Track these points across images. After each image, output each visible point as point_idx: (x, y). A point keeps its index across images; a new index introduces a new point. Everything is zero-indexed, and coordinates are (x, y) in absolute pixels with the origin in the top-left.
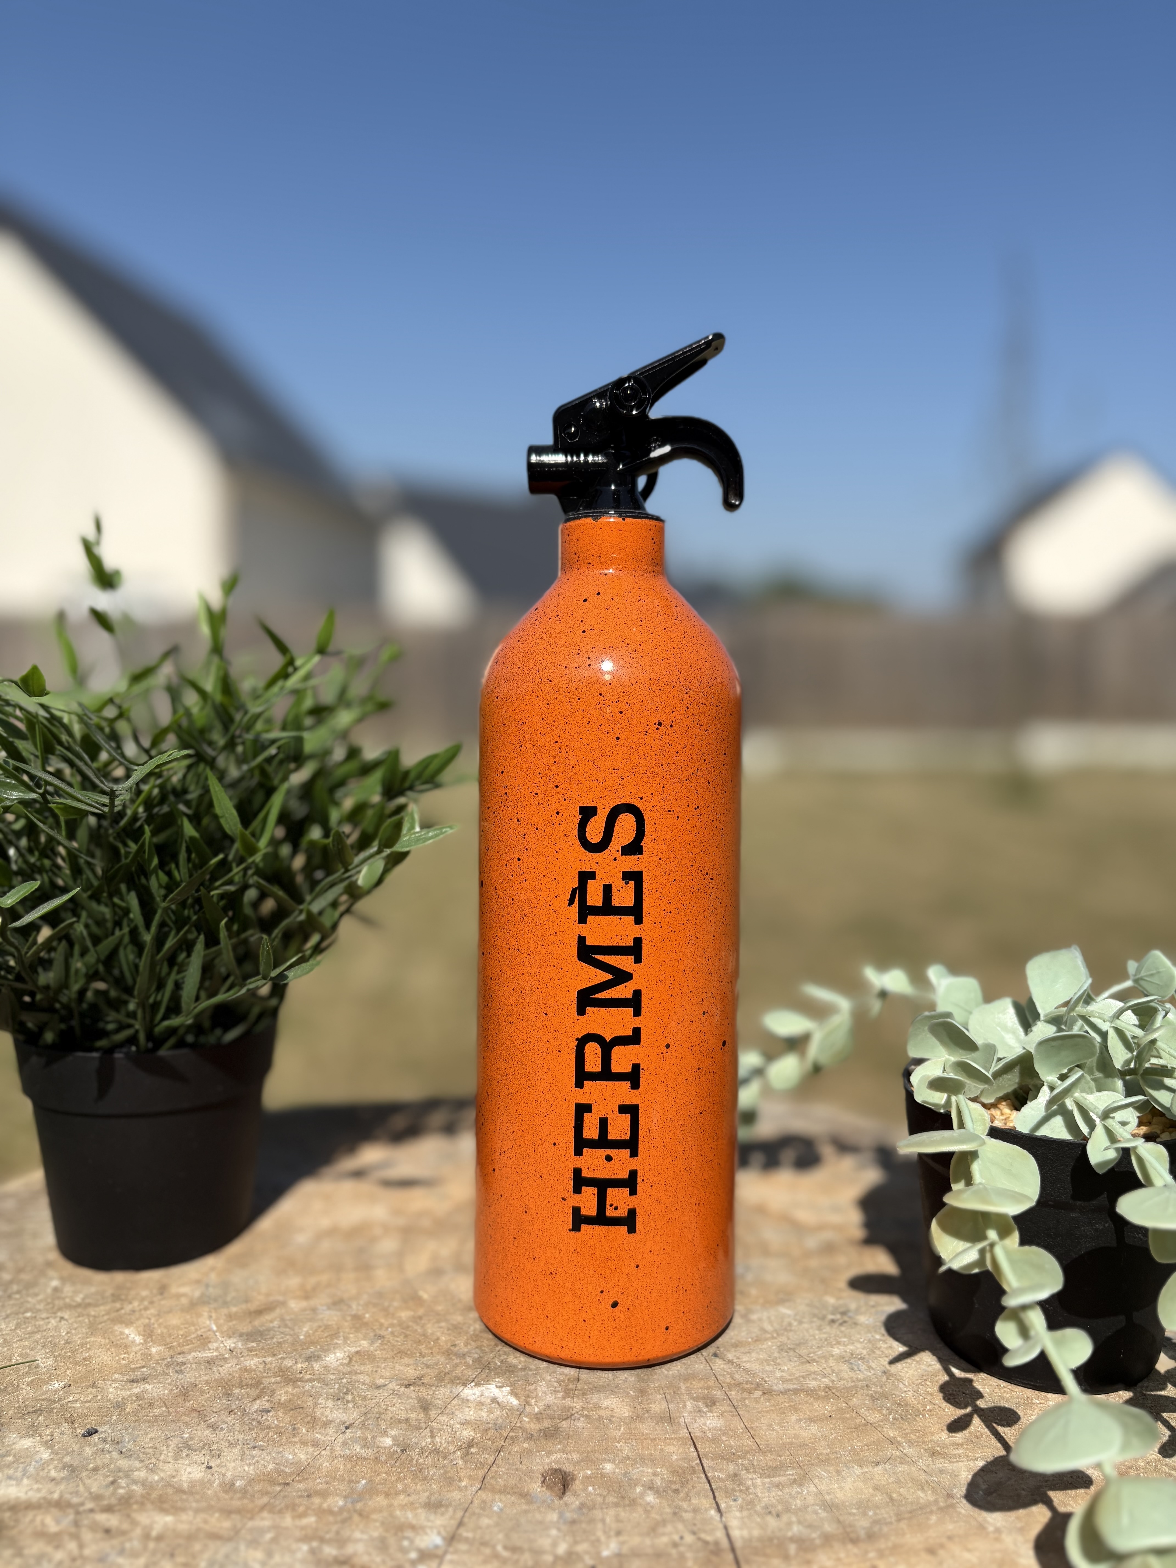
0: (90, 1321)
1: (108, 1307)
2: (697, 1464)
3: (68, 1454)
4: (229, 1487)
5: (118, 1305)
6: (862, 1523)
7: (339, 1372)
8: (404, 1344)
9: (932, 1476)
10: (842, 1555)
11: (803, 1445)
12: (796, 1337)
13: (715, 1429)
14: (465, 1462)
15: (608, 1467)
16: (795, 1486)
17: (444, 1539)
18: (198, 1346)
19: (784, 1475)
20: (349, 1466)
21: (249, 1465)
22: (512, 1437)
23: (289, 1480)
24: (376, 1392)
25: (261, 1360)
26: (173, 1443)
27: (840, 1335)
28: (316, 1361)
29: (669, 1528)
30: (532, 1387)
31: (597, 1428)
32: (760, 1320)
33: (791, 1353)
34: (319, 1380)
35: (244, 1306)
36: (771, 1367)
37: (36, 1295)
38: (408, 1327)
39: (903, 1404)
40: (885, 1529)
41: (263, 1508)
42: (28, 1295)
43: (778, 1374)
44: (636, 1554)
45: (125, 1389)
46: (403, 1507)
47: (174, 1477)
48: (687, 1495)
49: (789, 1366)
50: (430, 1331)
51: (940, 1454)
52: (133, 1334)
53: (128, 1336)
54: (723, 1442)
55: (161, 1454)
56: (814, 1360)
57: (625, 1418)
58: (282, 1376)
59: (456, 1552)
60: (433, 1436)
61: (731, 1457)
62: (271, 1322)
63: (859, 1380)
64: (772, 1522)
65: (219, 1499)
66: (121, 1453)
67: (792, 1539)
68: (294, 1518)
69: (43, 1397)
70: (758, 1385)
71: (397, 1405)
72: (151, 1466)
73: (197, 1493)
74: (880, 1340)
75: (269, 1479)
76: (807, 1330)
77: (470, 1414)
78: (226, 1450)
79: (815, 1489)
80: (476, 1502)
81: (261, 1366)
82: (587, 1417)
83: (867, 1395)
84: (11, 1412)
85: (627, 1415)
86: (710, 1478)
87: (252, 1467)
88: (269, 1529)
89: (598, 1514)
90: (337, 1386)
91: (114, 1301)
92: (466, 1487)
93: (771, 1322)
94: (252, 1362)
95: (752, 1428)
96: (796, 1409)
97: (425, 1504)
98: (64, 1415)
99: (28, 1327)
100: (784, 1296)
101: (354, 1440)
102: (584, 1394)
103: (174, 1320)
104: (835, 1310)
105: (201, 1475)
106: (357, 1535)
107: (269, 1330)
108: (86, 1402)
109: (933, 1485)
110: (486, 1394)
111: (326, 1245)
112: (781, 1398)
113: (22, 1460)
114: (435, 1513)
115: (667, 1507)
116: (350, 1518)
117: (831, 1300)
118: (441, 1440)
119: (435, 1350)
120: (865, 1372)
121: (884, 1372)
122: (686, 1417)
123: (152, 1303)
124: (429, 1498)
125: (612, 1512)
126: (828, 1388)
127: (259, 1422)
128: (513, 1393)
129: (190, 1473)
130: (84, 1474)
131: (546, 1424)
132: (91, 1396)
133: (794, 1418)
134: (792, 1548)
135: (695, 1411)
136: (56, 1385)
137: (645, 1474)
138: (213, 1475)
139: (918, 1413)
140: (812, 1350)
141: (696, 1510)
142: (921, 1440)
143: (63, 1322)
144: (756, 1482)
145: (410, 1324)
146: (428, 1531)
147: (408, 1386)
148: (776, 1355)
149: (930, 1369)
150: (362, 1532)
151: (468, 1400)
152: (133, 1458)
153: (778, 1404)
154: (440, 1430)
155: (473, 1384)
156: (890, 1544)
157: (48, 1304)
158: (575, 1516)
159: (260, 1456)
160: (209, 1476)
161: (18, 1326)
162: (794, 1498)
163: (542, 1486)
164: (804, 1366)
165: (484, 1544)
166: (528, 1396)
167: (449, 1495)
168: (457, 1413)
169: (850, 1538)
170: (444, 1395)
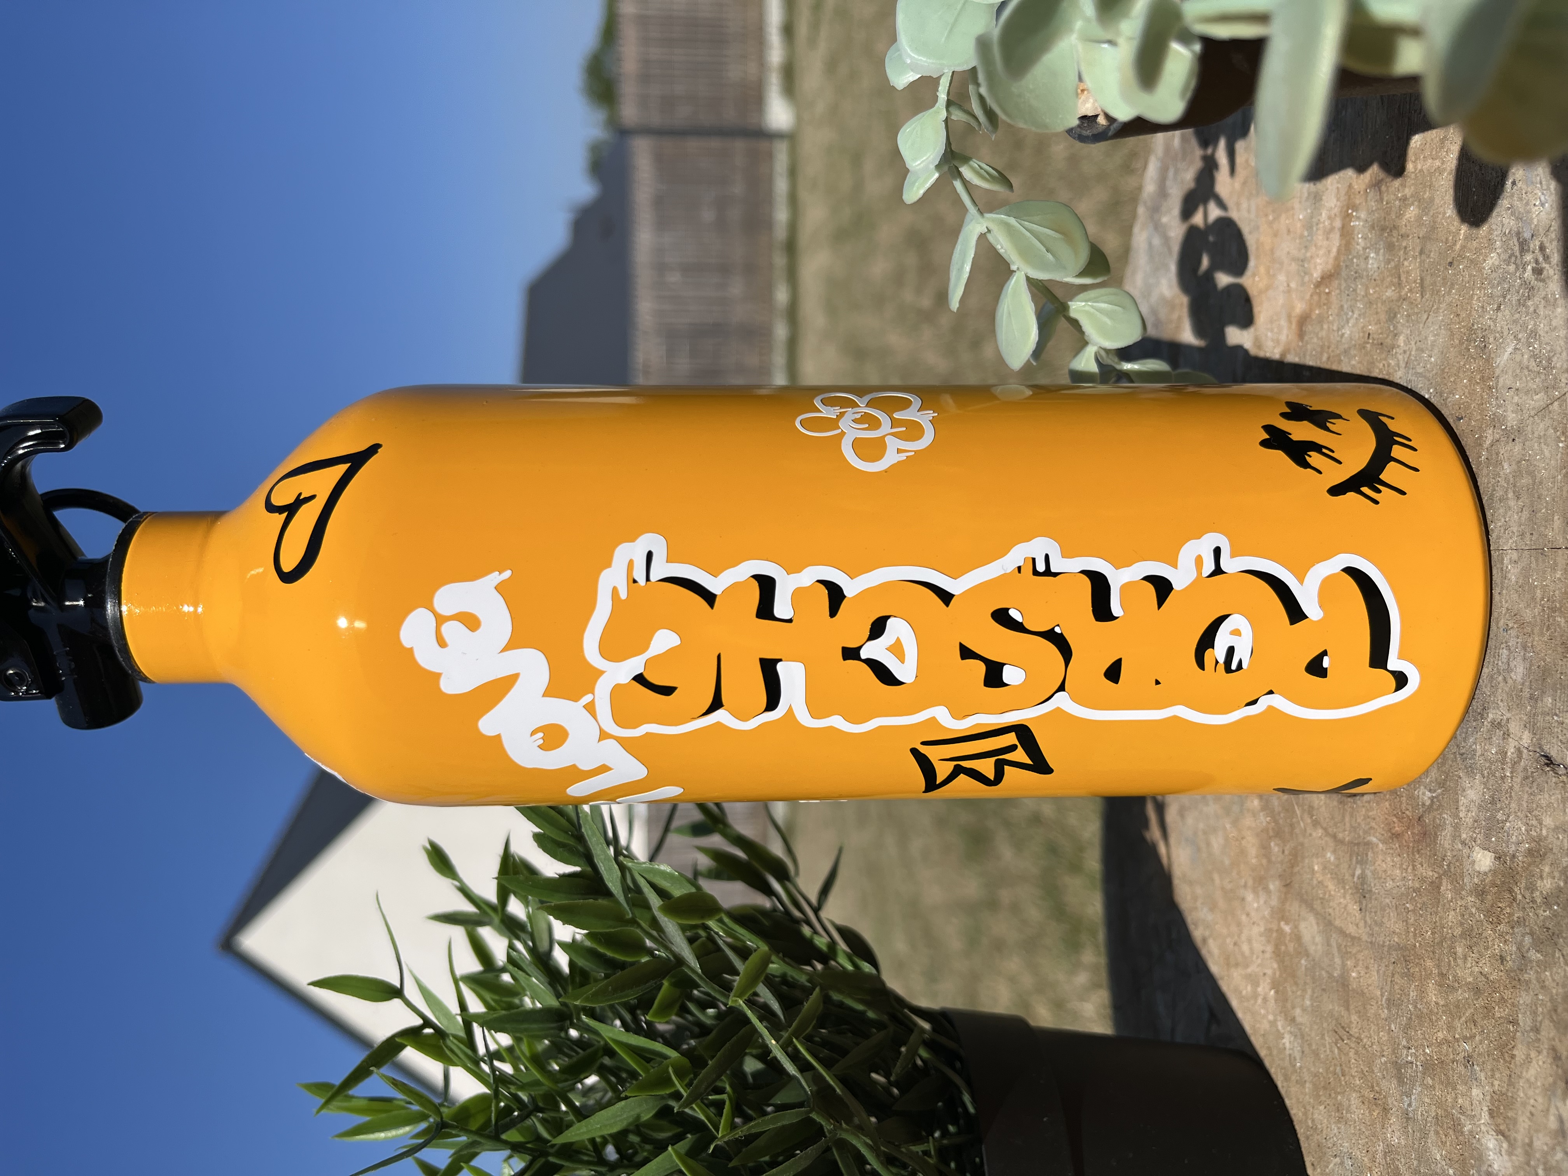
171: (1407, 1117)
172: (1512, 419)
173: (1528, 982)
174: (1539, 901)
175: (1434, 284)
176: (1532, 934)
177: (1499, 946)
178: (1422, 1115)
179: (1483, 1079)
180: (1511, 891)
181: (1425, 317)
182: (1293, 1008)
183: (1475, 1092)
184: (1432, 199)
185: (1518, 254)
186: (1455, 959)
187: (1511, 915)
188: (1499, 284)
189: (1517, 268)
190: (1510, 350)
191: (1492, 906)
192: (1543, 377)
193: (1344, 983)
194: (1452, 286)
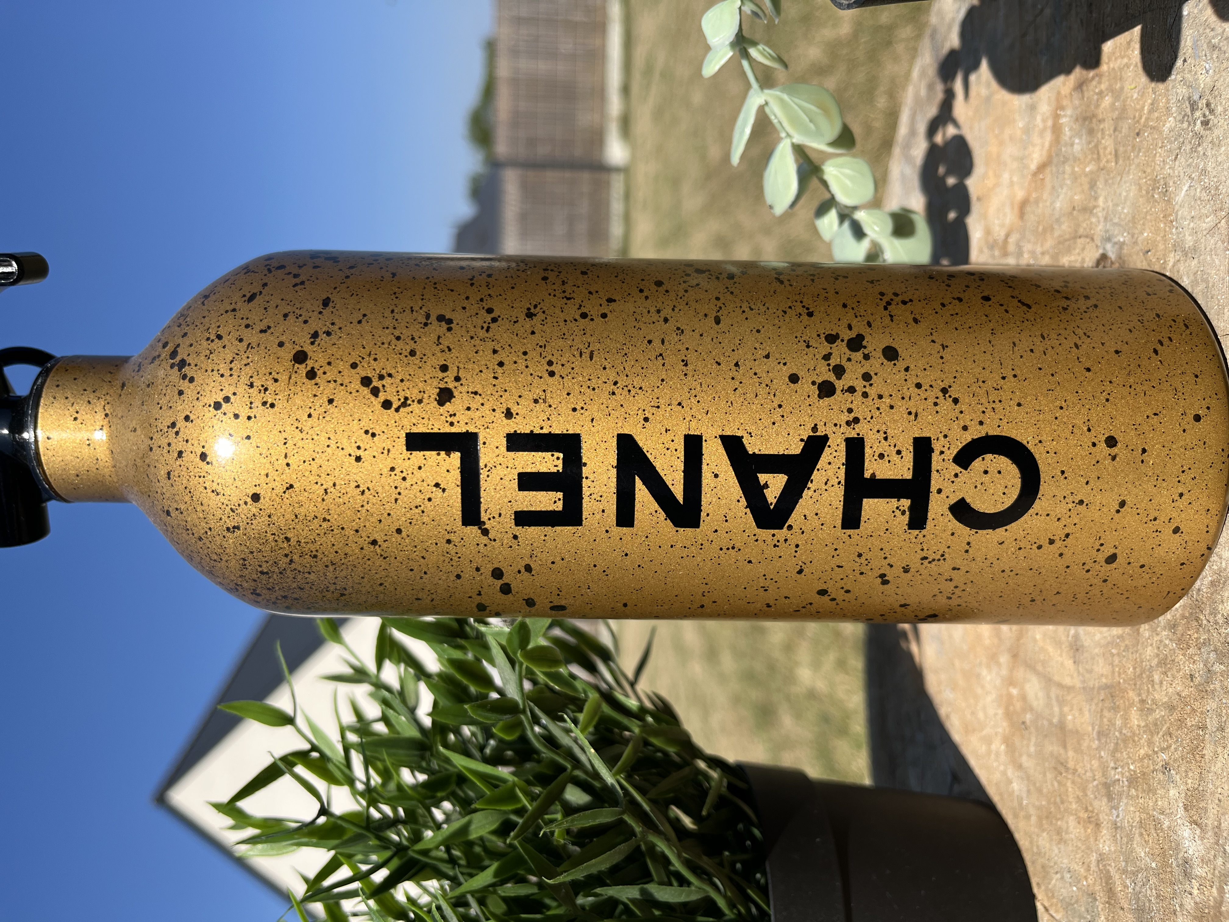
32: (1195, 232)
93: (1200, 217)
100: (1158, 190)
104: (1187, 117)
171: (1116, 827)
172: (1189, 241)
173: (1213, 691)
174: (1221, 622)
175: (1126, 151)
176: (1215, 650)
177: (1189, 667)
178: (1128, 822)
179: (1178, 780)
180: (1197, 619)
181: (1119, 178)
182: (1021, 755)
183: (1173, 792)
184: (1122, 88)
185: (1190, 113)
186: (1153, 686)
187: (1197, 639)
188: (1175, 140)
189: (1189, 124)
190: (1185, 188)
191: (1182, 635)
192: (1212, 202)
193: (1062, 726)
194: (1140, 150)
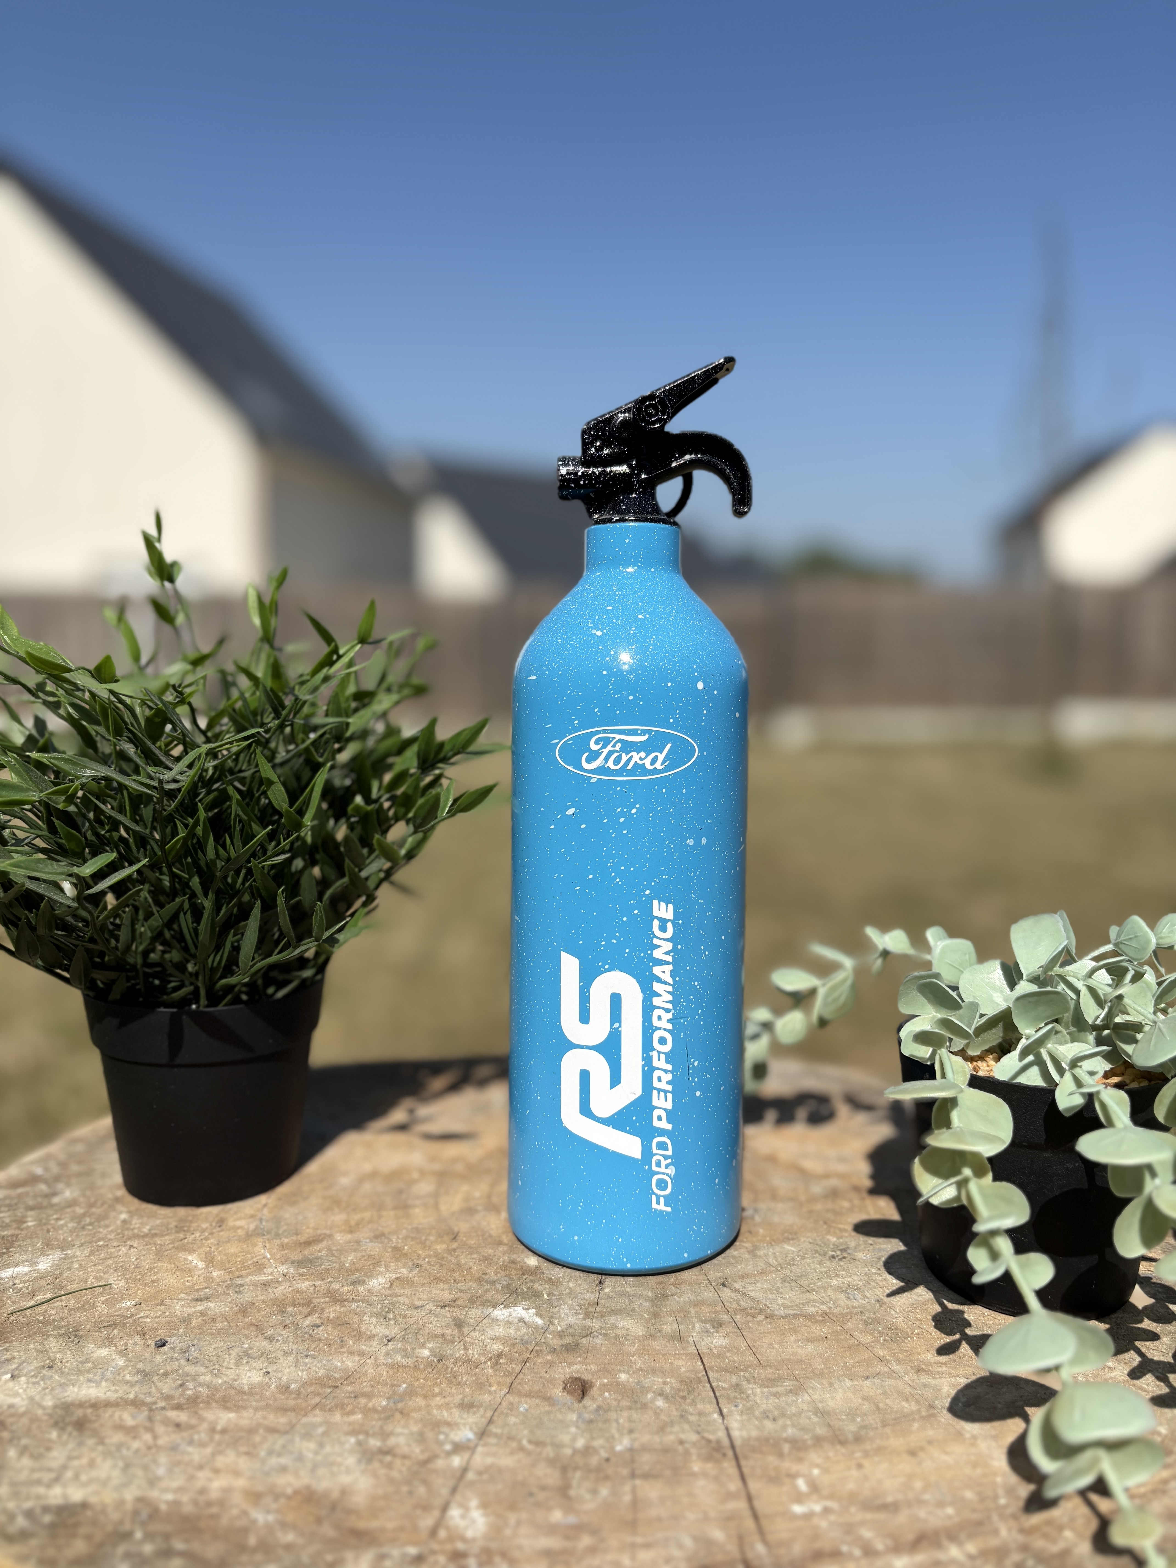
0: (156, 1249)
1: (173, 1237)
2: (703, 1375)
3: (141, 1361)
4: (285, 1389)
5: (181, 1236)
6: (851, 1428)
7: (382, 1294)
8: (440, 1272)
9: (916, 1390)
10: (831, 1454)
11: (800, 1361)
12: (798, 1270)
13: (721, 1346)
14: (495, 1371)
15: (623, 1377)
16: (791, 1395)
17: (476, 1434)
18: (255, 1271)
19: (782, 1386)
20: (391, 1373)
21: (303, 1371)
22: (537, 1351)
23: (338, 1383)
24: (415, 1312)
25: (311, 1283)
26: (234, 1353)
27: (839, 1268)
28: (361, 1285)
29: (676, 1428)
30: (557, 1309)
31: (614, 1344)
32: (766, 1255)
33: (793, 1284)
34: (363, 1301)
35: (294, 1238)
36: (774, 1296)
37: (107, 1226)
38: (443, 1258)
39: (893, 1328)
40: (871, 1434)
41: (315, 1407)
42: (99, 1227)
43: (780, 1301)
44: (645, 1449)
45: (191, 1307)
46: (439, 1407)
47: (236, 1380)
48: (693, 1401)
49: (790, 1295)
50: (463, 1262)
51: (924, 1370)
52: (195, 1261)
53: (191, 1262)
54: (727, 1358)
55: (224, 1361)
56: (814, 1290)
57: (639, 1336)
58: (330, 1297)
59: (485, 1445)
60: (466, 1349)
61: (734, 1370)
62: (319, 1251)
63: (853, 1307)
64: (769, 1425)
65: (275, 1399)
66: (188, 1360)
67: (786, 1440)
68: (342, 1415)
69: (117, 1313)
70: (761, 1310)
71: (434, 1323)
72: (216, 1372)
73: (257, 1394)
74: (876, 1273)
75: (320, 1382)
76: (809, 1265)
77: (499, 1331)
78: (281, 1358)
79: (809, 1399)
80: (504, 1404)
81: (312, 1289)
82: (605, 1335)
83: (862, 1320)
84: (88, 1327)
85: (641, 1334)
86: (714, 1388)
87: (305, 1373)
88: (320, 1424)
89: (613, 1415)
90: (379, 1306)
91: (177, 1232)
92: (495, 1391)
93: (775, 1257)
94: (304, 1285)
95: (754, 1346)
96: (795, 1332)
97: (459, 1405)
98: (136, 1328)
99: (101, 1254)
100: (790, 1235)
101: (396, 1351)
102: (602, 1316)
103: (232, 1249)
104: (836, 1247)
105: (260, 1379)
106: (399, 1430)
107: (317, 1258)
108: (155, 1318)
109: (916, 1397)
110: (514, 1314)
111: (367, 1187)
112: (782, 1322)
113: (101, 1366)
114: (468, 1412)
115: (674, 1410)
116: (393, 1415)
117: (833, 1239)
118: (474, 1353)
119: (468, 1277)
120: (860, 1301)
121: (878, 1301)
122: (695, 1336)
123: (212, 1234)
124: (462, 1399)
125: (625, 1414)
126: (825, 1313)
127: (311, 1336)
128: (538, 1314)
129: (250, 1377)
130: (156, 1378)
131: (568, 1340)
132: (159, 1313)
133: (793, 1338)
134: (786, 1447)
135: (702, 1332)
136: (128, 1303)
137: (656, 1383)
138: (270, 1379)
139: (907, 1336)
140: (812, 1281)
141: (700, 1414)
142: (908, 1358)
143: (132, 1250)
144: (756, 1392)
145: (445, 1255)
146: (462, 1427)
147: (443, 1307)
148: (779, 1285)
149: (920, 1298)
150: (403, 1427)
151: (498, 1320)
152: (199, 1365)
153: (778, 1327)
154: (473, 1344)
155: (502, 1306)
156: (875, 1446)
157: (119, 1234)
158: (592, 1417)
159: (312, 1363)
160: (267, 1380)
161: (92, 1253)
162: (789, 1405)
163: (563, 1392)
164: (804, 1296)
165: (511, 1438)
166: (552, 1317)
167: (481, 1397)
168: (488, 1330)
169: (838, 1439)
170: (476, 1315)
175: (814, 1216)
177: (491, 1272)
178: (366, 1248)
179: (414, 1273)
181: (796, 1214)
182: (371, 1182)
183: (403, 1270)
186: (468, 1254)
188: (822, 1242)
189: (832, 1249)
193: (408, 1206)
194: (815, 1224)
